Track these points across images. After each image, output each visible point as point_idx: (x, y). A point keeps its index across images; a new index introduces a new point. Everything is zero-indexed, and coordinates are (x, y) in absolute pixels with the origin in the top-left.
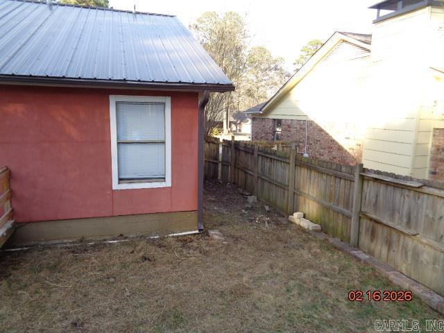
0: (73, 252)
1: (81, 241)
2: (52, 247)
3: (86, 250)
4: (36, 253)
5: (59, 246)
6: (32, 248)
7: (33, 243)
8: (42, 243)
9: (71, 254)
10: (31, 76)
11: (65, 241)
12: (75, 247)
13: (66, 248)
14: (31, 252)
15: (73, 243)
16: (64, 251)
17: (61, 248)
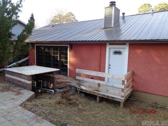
0: (152, 107)
1: (155, 103)
2: (144, 102)
3: (157, 108)
4: (138, 103)
5: (147, 103)
6: (137, 100)
7: (137, 98)
8: (141, 100)
9: (151, 107)
10: (146, 40)
11: (149, 101)
12: (153, 105)
13: (149, 104)
14: (137, 102)
15: (152, 103)
16: (149, 105)
17: (147, 104)
